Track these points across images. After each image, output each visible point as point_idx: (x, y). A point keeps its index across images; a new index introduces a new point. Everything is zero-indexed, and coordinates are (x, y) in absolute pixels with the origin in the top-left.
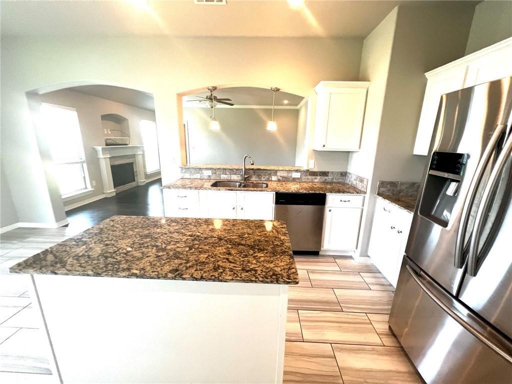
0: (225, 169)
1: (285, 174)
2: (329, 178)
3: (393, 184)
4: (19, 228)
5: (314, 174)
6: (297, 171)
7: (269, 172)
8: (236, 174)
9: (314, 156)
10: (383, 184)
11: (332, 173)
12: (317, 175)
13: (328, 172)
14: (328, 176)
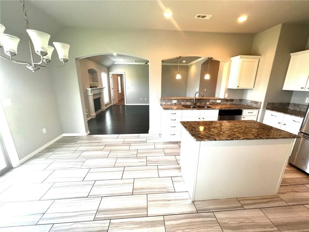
0: (184, 99)
1: (213, 101)
2: (234, 102)
3: (273, 104)
4: (64, 137)
5: (227, 100)
6: (219, 99)
7: (206, 100)
8: (189, 102)
9: (227, 92)
10: (269, 104)
11: (236, 100)
12: (228, 101)
13: (234, 100)
14: (233, 101)
